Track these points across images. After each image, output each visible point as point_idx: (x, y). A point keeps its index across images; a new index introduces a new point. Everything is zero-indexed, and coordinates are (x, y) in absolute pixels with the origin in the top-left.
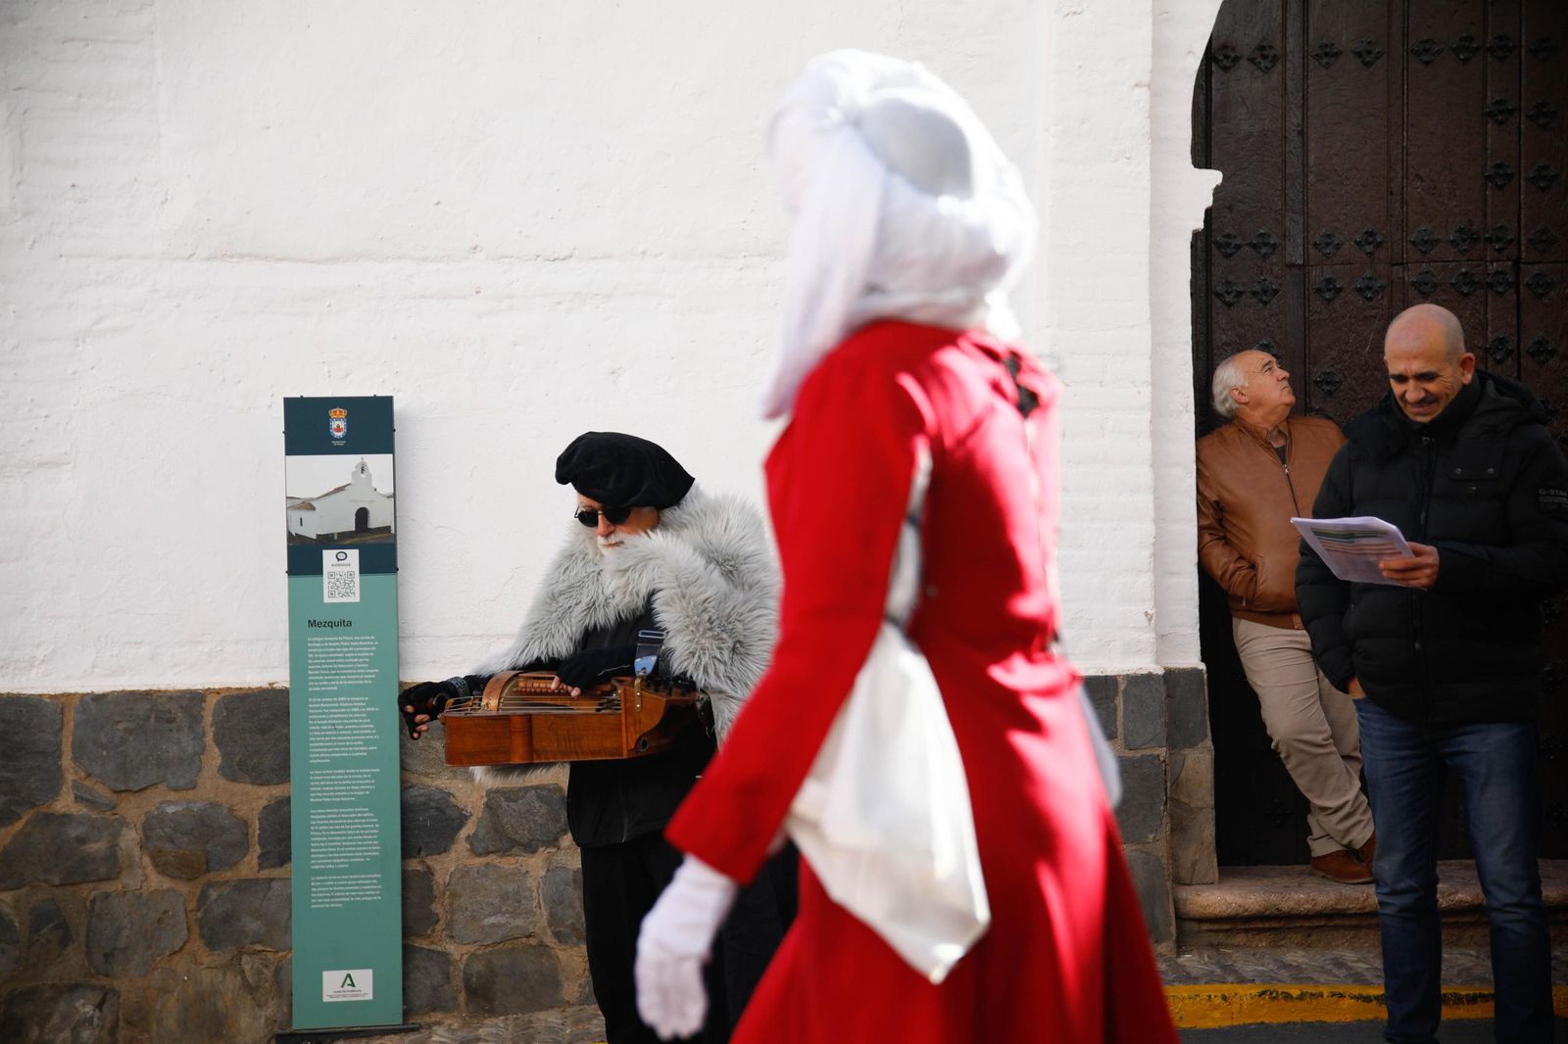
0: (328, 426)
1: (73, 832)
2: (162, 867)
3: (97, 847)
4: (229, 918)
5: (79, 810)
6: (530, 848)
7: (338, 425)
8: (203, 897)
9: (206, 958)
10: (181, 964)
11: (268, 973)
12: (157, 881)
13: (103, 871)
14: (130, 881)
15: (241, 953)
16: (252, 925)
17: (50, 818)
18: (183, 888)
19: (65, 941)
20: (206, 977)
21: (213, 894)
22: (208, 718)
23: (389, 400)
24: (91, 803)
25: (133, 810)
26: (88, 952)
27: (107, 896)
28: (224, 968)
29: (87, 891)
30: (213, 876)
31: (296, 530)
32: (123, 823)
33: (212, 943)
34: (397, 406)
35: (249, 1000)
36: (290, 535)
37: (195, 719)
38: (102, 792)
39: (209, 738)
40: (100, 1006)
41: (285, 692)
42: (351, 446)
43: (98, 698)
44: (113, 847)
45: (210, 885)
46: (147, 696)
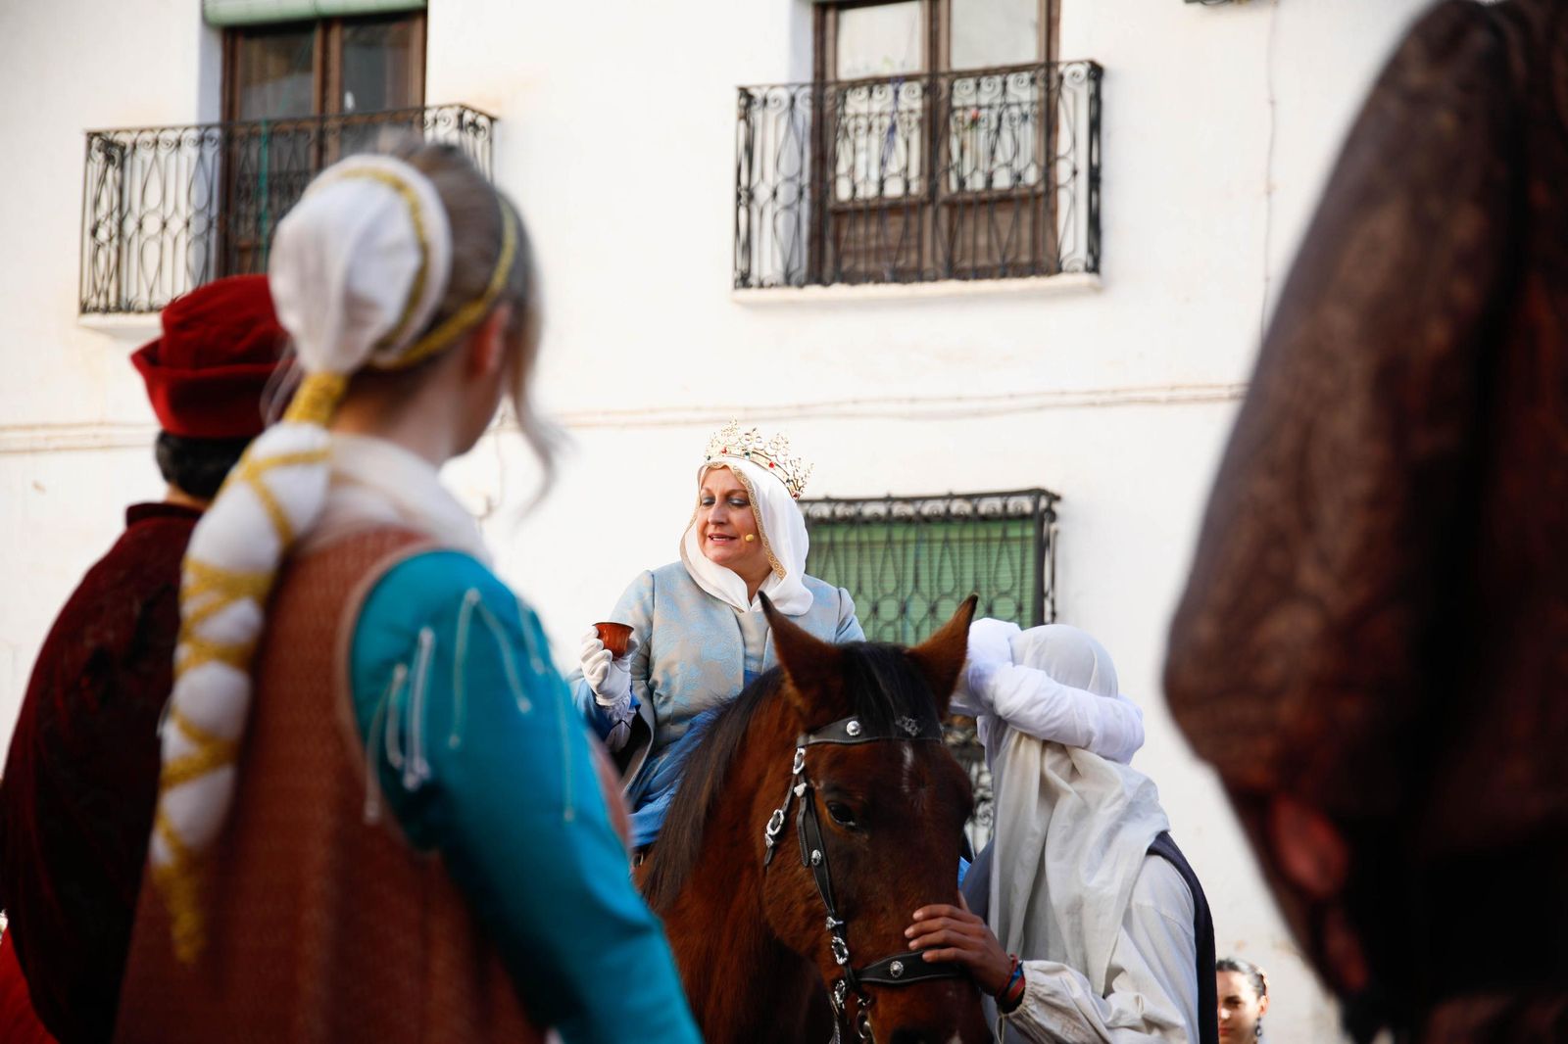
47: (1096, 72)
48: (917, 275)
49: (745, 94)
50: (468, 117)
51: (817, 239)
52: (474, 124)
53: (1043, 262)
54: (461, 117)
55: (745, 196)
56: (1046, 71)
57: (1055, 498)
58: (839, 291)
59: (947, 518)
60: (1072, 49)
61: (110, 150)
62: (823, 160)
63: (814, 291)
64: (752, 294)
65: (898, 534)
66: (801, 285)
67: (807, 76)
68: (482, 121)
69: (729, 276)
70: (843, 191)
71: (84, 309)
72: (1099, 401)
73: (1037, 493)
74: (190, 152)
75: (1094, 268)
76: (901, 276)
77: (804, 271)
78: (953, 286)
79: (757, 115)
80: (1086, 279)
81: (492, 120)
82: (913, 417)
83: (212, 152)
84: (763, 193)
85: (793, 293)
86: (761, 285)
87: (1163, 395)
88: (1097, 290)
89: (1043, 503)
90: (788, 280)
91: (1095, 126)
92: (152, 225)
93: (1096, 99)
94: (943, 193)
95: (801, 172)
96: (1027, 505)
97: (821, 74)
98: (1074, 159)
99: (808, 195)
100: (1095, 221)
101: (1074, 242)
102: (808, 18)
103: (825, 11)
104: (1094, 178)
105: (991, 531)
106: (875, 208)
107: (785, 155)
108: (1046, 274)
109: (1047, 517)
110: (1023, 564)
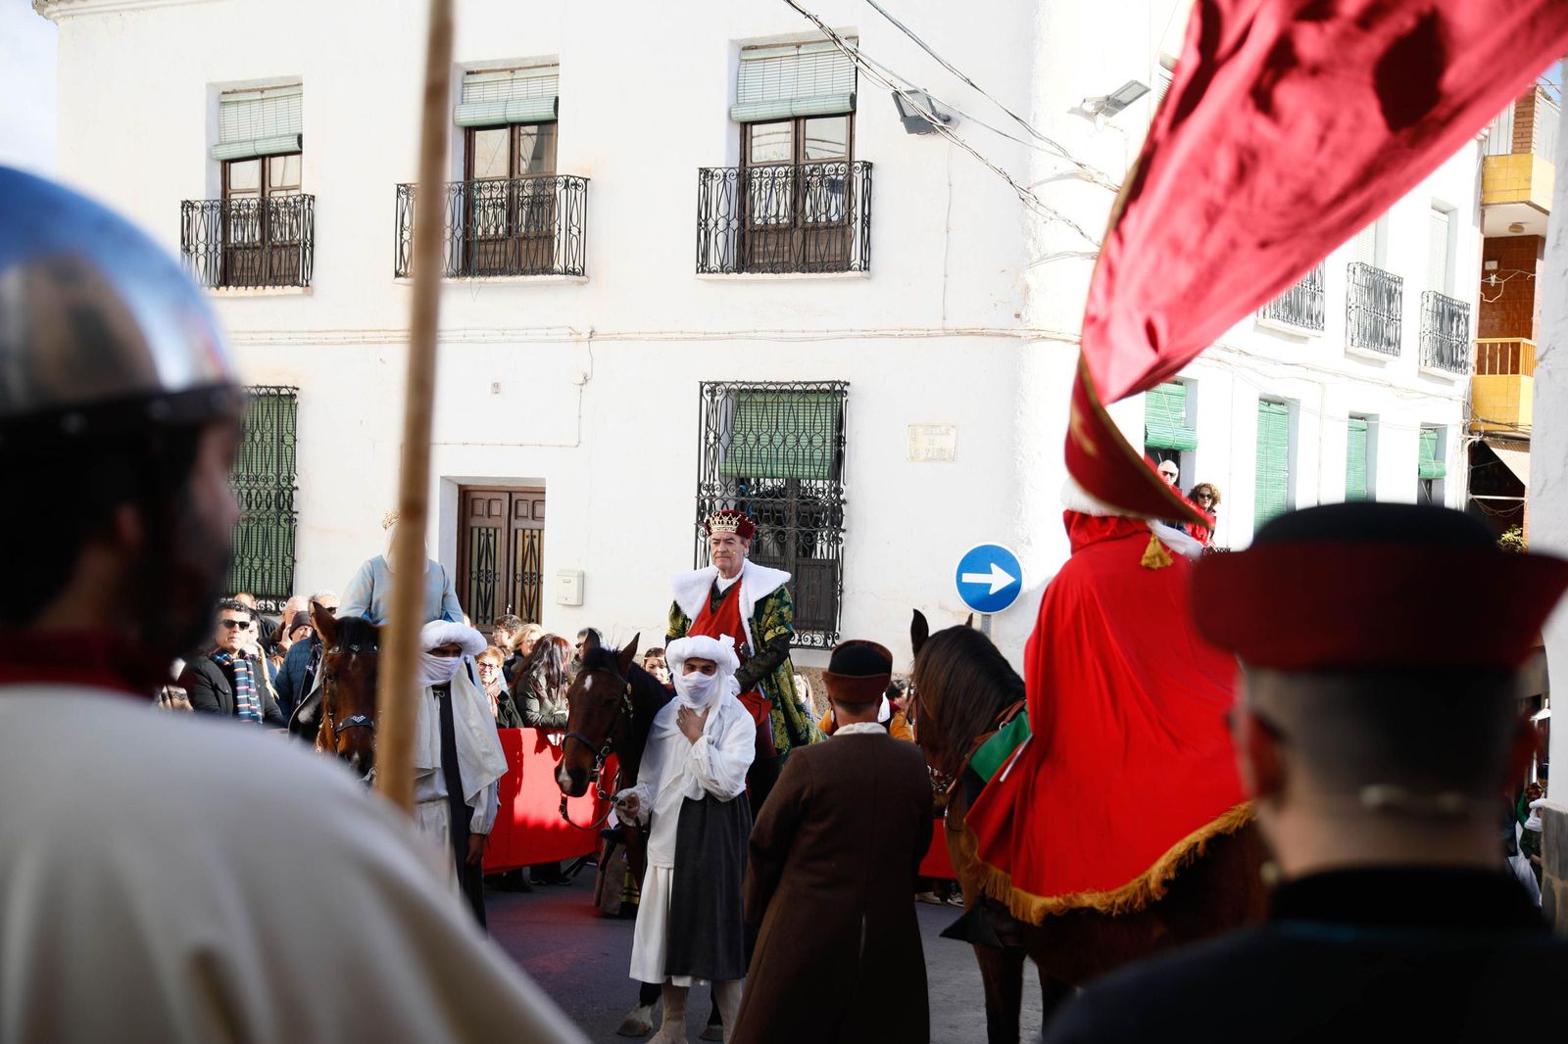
47: (868, 166)
48: (786, 268)
49: (705, 173)
50: (572, 180)
51: (739, 245)
52: (576, 185)
53: (842, 265)
54: (567, 181)
55: (702, 224)
56: (851, 163)
57: (848, 384)
58: (745, 275)
59: (793, 392)
60: (859, 156)
62: (743, 201)
63: (734, 276)
64: (706, 276)
65: (769, 398)
66: (728, 273)
67: (736, 163)
68: (581, 181)
69: (694, 266)
70: (754, 218)
71: (397, 274)
72: (866, 335)
73: (835, 383)
75: (866, 266)
76: (773, 269)
77: (731, 264)
78: (798, 275)
79: (708, 182)
80: (858, 274)
81: (586, 180)
82: (781, 340)
83: (458, 197)
84: (711, 223)
85: (724, 276)
86: (710, 272)
87: (897, 333)
88: (868, 278)
89: (838, 387)
90: (723, 269)
91: (867, 196)
93: (868, 180)
94: (798, 222)
95: (729, 213)
96: (829, 387)
97: (743, 160)
98: (858, 211)
99: (735, 224)
100: (866, 245)
101: (856, 259)
102: (737, 130)
103: (746, 126)
104: (867, 221)
105: (814, 399)
106: (765, 230)
107: (723, 201)
108: (843, 270)
109: (843, 393)
110: (826, 417)
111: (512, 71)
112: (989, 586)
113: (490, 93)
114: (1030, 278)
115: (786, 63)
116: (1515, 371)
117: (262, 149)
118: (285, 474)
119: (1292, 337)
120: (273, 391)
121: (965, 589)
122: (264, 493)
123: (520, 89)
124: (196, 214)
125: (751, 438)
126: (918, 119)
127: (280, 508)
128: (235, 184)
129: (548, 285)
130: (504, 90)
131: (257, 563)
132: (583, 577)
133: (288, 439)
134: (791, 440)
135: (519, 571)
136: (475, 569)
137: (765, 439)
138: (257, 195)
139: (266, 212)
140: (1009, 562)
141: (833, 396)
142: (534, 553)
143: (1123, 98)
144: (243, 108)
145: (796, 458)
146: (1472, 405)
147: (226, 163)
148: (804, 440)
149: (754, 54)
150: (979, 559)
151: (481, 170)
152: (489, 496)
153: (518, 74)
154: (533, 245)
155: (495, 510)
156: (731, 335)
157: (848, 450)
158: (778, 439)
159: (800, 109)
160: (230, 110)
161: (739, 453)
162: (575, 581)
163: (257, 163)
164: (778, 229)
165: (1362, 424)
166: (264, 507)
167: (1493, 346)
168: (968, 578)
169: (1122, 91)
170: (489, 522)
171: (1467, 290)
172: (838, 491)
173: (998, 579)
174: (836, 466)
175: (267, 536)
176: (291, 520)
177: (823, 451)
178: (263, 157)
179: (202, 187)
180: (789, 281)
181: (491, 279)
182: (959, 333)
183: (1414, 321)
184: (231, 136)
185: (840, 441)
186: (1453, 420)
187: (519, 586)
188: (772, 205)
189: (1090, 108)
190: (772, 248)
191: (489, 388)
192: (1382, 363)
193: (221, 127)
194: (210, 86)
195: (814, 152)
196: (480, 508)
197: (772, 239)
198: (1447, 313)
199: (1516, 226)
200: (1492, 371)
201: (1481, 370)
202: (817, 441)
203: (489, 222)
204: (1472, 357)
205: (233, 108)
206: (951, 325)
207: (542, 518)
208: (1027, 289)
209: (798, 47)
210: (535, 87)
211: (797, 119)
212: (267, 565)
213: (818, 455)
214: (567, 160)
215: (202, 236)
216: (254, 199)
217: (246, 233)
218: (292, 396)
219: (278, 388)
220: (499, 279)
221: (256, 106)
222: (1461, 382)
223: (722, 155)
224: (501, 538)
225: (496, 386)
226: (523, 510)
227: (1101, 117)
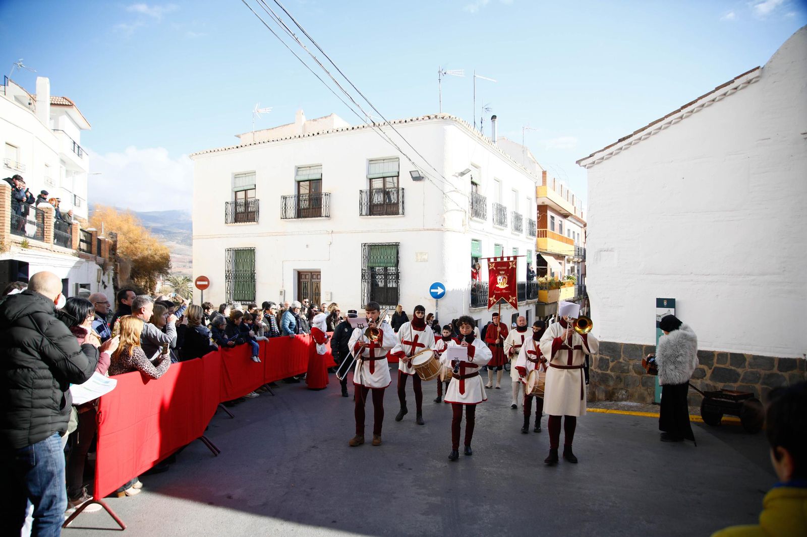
0: (663, 303)
1: (623, 365)
2: (636, 373)
3: (626, 368)
4: (646, 382)
5: (623, 361)
6: (698, 379)
7: (665, 303)
8: (642, 378)
9: (642, 388)
10: (638, 388)
11: (652, 392)
12: (635, 375)
13: (627, 371)
14: (630, 374)
15: (648, 388)
16: (650, 384)
17: (619, 362)
18: (639, 376)
19: (621, 381)
20: (642, 391)
21: (644, 378)
22: (643, 349)
23: (674, 299)
24: (625, 361)
25: (632, 363)
26: (624, 384)
27: (627, 376)
28: (645, 390)
29: (624, 374)
30: (643, 375)
31: (658, 320)
32: (630, 364)
33: (643, 386)
34: (676, 300)
35: (648, 396)
36: (657, 321)
37: (641, 349)
38: (627, 359)
39: (644, 353)
40: (626, 392)
41: (655, 347)
42: (668, 306)
43: (627, 344)
44: (628, 368)
45: (643, 376)
46: (634, 345)
47: (403, 189)
48: (382, 214)
49: (361, 191)
50: (326, 194)
51: (370, 209)
53: (397, 213)
55: (361, 204)
56: (398, 188)
57: (400, 243)
58: (372, 216)
59: (386, 245)
60: (401, 186)
61: (285, 198)
62: (371, 198)
63: (369, 216)
64: (362, 217)
65: (380, 247)
67: (369, 189)
68: (328, 194)
69: (359, 214)
70: (374, 202)
71: (281, 218)
72: (404, 231)
73: (396, 243)
74: (293, 198)
75: (403, 214)
76: (379, 214)
77: (368, 214)
78: (386, 216)
79: (362, 193)
80: (401, 215)
81: (330, 194)
82: (382, 232)
83: (296, 199)
84: (363, 204)
85: (367, 217)
86: (363, 215)
87: (412, 230)
88: (404, 217)
90: (366, 215)
91: (403, 196)
92: (289, 208)
93: (403, 192)
94: (385, 203)
95: (367, 201)
96: (395, 244)
97: (370, 188)
98: (401, 200)
99: (369, 204)
100: (403, 208)
101: (400, 211)
102: (369, 180)
103: (371, 179)
104: (403, 203)
105: (391, 247)
106: (377, 205)
107: (366, 198)
108: (397, 215)
109: (398, 245)
110: (394, 251)
111: (310, 167)
112: (438, 292)
113: (304, 173)
114: (445, 216)
115: (381, 164)
116: (546, 237)
117: (246, 188)
118: (253, 270)
119: (501, 229)
120: (249, 249)
121: (431, 293)
122: (248, 275)
123: (312, 171)
124: (229, 205)
125: (375, 257)
126: (416, 177)
127: (252, 278)
128: (238, 197)
129: (320, 220)
130: (308, 172)
131: (246, 292)
132: (331, 293)
133: (253, 261)
134: (386, 257)
135: (314, 292)
136: (302, 292)
137: (379, 257)
138: (244, 200)
139: (246, 204)
140: (442, 286)
141: (396, 245)
142: (318, 288)
143: (465, 172)
144: (241, 178)
145: (387, 262)
146: (537, 245)
147: (236, 192)
148: (389, 257)
149: (373, 162)
150: (435, 286)
151: (302, 191)
152: (305, 274)
153: (311, 168)
154: (317, 210)
155: (307, 277)
156: (369, 231)
157: (399, 259)
158: (382, 257)
159: (385, 175)
160: (237, 179)
161: (372, 261)
162: (329, 295)
163: (244, 192)
164: (381, 205)
165: (515, 250)
166: (248, 278)
167: (541, 231)
168: (432, 291)
169: (465, 170)
170: (305, 280)
171: (535, 218)
172: (398, 270)
173: (440, 291)
174: (397, 264)
175: (249, 285)
176: (254, 281)
177: (393, 260)
178: (245, 190)
179: (230, 198)
180: (383, 218)
181: (306, 219)
182: (428, 230)
183: (525, 226)
184: (237, 185)
185: (397, 257)
186: (533, 248)
187: (314, 296)
188: (378, 199)
189: (457, 175)
190: (379, 209)
191: (305, 246)
192: (518, 235)
193: (235, 183)
194: (232, 174)
195: (388, 186)
196: (303, 277)
197: (379, 207)
198: (531, 223)
199: (543, 203)
200: (541, 237)
201: (538, 237)
202: (392, 257)
203: (305, 204)
204: (537, 234)
205: (238, 178)
206: (425, 228)
207: (320, 279)
208: (444, 219)
209: (384, 160)
210: (316, 171)
211: (384, 178)
212: (249, 293)
213: (393, 261)
214: (325, 188)
215: (230, 210)
216: (243, 201)
217: (241, 209)
218: (254, 250)
219: (251, 248)
220: (308, 219)
221: (244, 178)
222: (535, 239)
223: (365, 187)
224: (309, 284)
225: (307, 246)
226: (314, 277)
227: (460, 177)
